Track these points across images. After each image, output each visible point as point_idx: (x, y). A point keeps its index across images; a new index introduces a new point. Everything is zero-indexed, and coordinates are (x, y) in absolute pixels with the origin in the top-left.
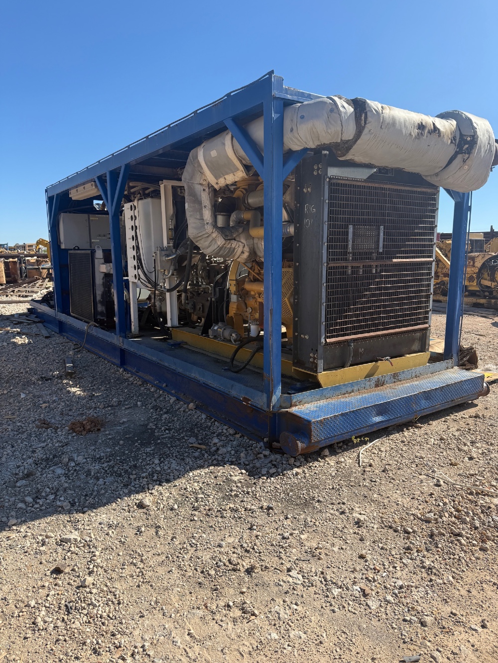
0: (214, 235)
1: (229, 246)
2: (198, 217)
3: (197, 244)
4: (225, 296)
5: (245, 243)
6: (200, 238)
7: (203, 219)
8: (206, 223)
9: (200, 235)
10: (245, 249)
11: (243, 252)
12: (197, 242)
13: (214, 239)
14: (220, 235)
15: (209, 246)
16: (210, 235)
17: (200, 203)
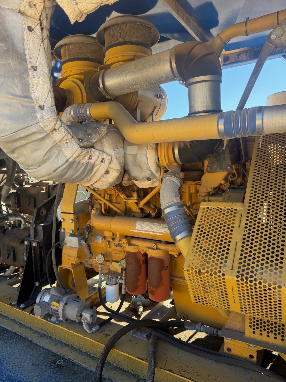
0: (58, 136)
1: (85, 160)
2: (18, 92)
3: (13, 156)
4: (54, 237)
5: (113, 154)
6: (23, 142)
7: (29, 97)
8: (37, 107)
9: (23, 135)
10: (112, 166)
11: (107, 172)
12: (13, 151)
13: (56, 145)
14: (70, 137)
15: (44, 161)
16: (48, 135)
17: (21, 58)
